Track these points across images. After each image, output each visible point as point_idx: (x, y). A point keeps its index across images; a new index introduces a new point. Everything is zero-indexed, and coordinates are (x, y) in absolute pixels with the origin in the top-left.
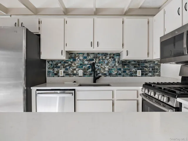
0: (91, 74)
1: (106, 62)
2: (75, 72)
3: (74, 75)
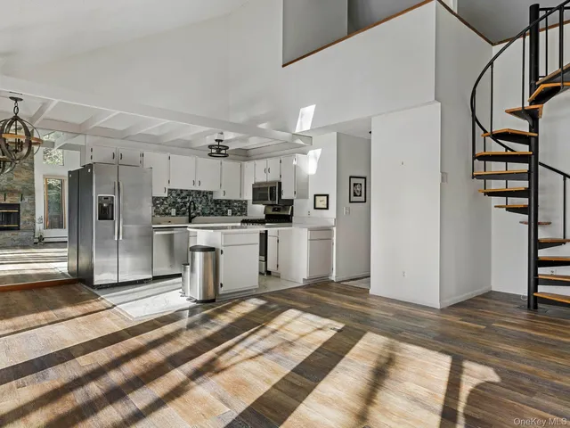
0: (184, 214)
1: (199, 200)
2: (167, 211)
3: (167, 214)
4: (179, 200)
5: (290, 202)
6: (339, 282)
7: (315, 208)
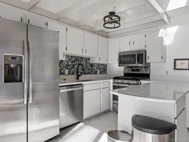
0: (73, 73)
2: (62, 71)
3: (62, 74)
4: (70, 63)
7: (175, 69)
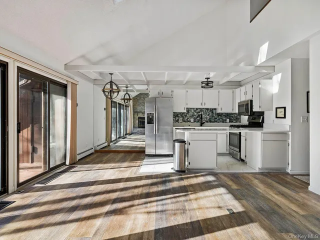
0: (198, 121)
2: (189, 120)
4: (196, 114)
5: (262, 113)
6: (292, 175)
7: (277, 117)
